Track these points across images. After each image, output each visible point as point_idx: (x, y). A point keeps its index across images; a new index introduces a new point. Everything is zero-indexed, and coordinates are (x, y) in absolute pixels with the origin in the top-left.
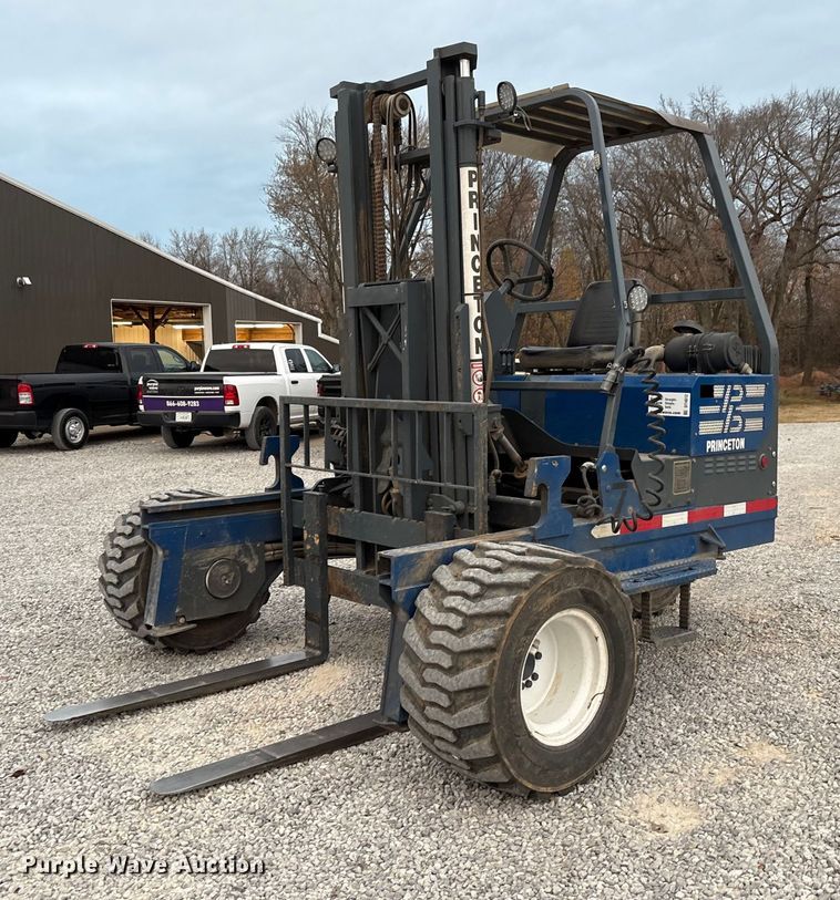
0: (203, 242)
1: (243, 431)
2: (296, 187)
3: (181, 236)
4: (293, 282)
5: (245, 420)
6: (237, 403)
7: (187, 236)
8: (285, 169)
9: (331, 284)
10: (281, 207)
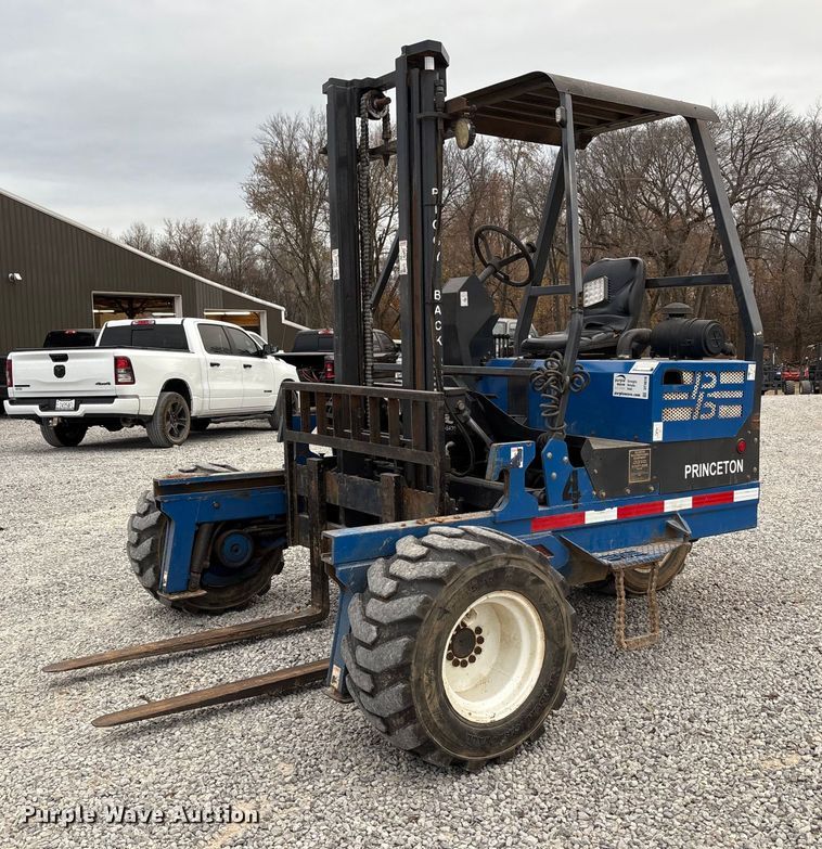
0: (195, 232)
2: (273, 184)
3: (174, 225)
7: (181, 226)
8: (261, 169)
10: (259, 202)
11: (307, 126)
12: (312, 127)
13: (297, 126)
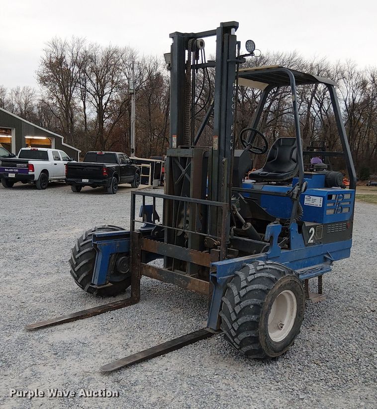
1: (35, 182)
2: (51, 72)
4: (46, 114)
5: (36, 178)
6: (33, 171)
8: (44, 63)
9: (67, 119)
10: (43, 80)
11: (70, 45)
12: (74, 46)
13: (65, 44)
